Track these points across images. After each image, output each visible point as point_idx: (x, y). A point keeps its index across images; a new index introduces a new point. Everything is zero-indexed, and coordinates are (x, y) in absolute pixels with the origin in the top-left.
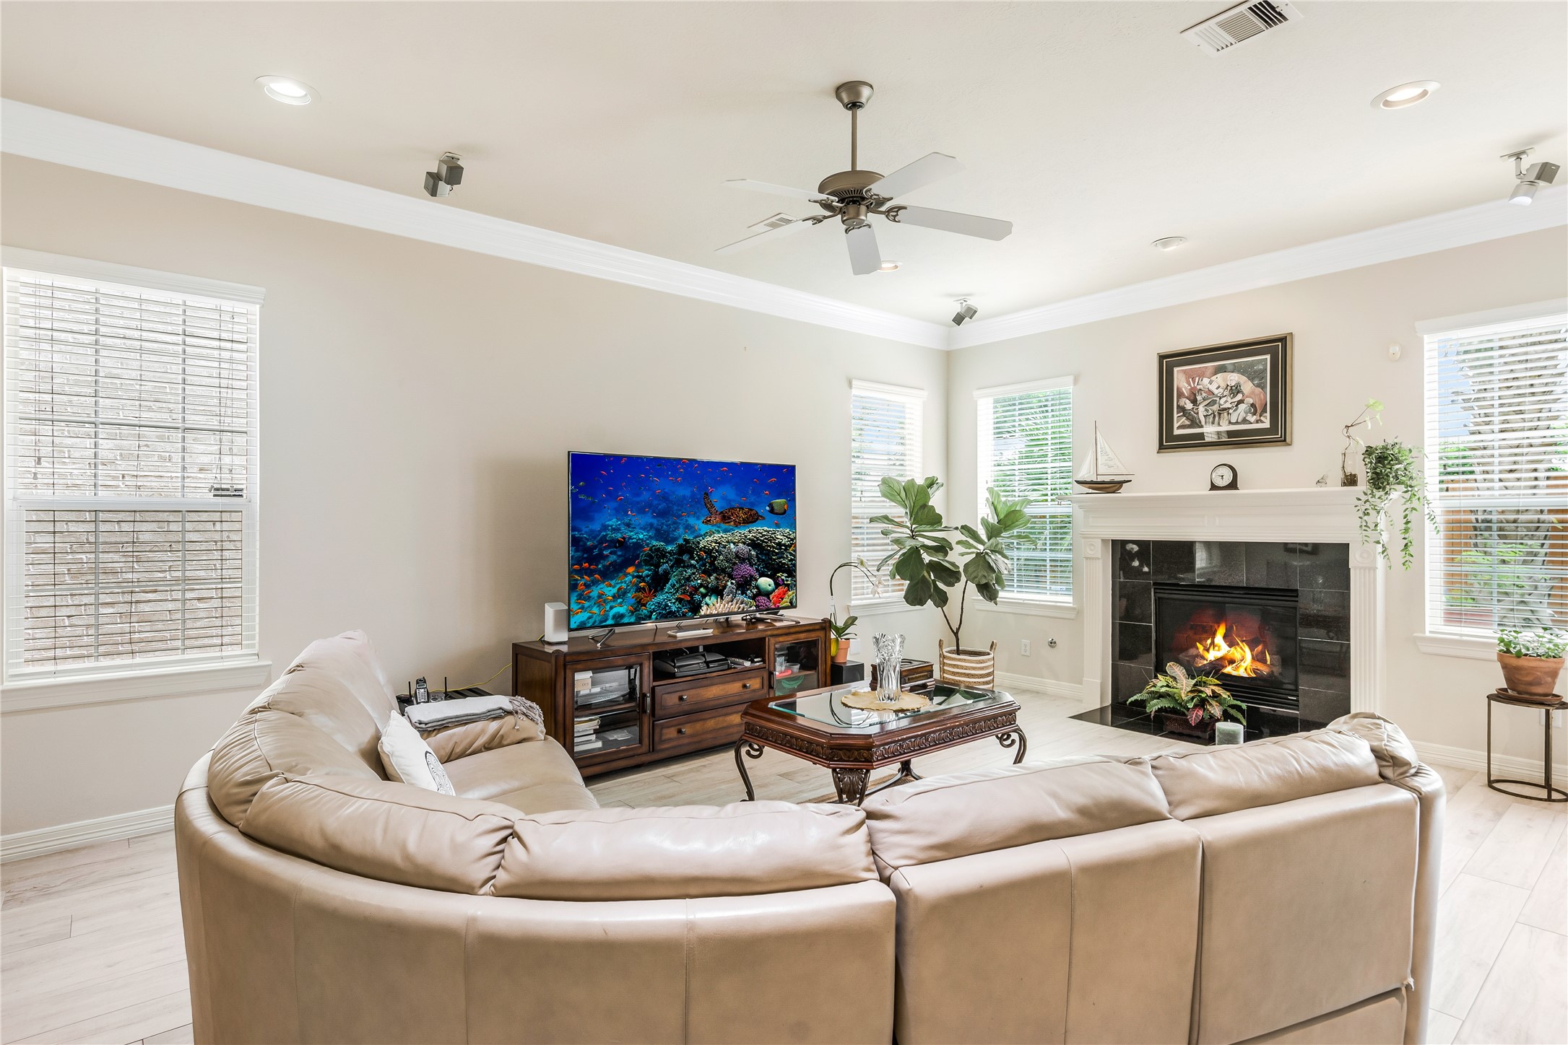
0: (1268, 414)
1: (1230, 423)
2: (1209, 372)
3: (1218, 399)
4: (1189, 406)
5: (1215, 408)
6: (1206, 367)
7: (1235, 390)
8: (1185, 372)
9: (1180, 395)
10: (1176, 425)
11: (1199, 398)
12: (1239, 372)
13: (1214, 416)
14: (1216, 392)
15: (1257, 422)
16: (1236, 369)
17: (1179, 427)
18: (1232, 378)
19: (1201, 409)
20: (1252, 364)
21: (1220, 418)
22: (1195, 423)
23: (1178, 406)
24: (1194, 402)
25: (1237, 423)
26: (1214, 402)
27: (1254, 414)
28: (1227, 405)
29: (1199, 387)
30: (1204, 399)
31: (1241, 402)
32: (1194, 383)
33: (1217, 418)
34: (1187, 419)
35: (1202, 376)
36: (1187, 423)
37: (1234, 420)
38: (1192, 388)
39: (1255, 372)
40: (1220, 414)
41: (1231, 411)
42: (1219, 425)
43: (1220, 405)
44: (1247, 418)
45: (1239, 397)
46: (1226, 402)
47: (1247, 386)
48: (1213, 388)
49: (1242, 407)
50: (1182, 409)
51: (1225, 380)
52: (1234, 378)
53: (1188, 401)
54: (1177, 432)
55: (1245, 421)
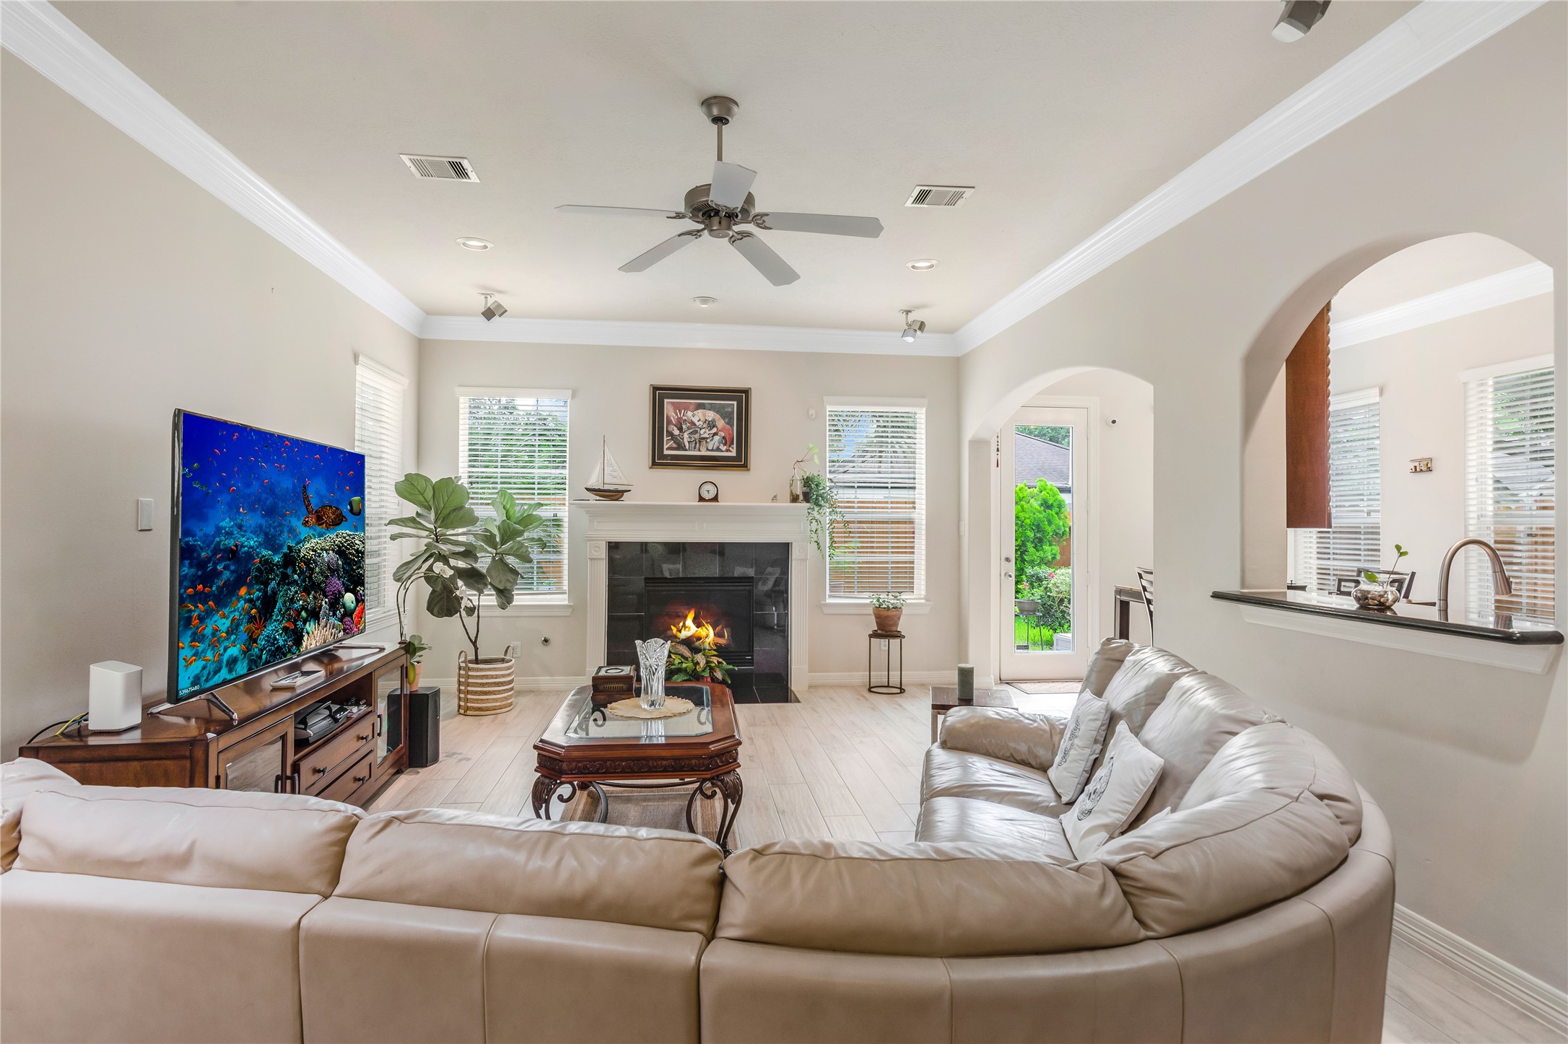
0: (735, 446)
1: (708, 450)
2: (692, 407)
3: (699, 430)
4: (676, 432)
5: (697, 436)
6: (690, 403)
7: (711, 425)
8: (673, 403)
9: (669, 422)
10: (665, 447)
11: (684, 427)
12: (714, 411)
13: (696, 443)
14: (697, 424)
15: (727, 451)
16: (712, 408)
17: (667, 449)
18: (709, 415)
19: (686, 435)
20: (724, 406)
21: (700, 444)
22: (680, 446)
23: (667, 431)
24: (680, 429)
25: (712, 450)
26: (696, 432)
27: (725, 444)
28: (706, 435)
29: (684, 418)
30: (688, 428)
31: (715, 434)
32: (680, 414)
33: (698, 445)
34: (675, 442)
35: (687, 408)
36: (675, 446)
37: (710, 448)
38: (678, 418)
39: (726, 412)
40: (700, 442)
41: (708, 440)
42: (699, 450)
43: (700, 434)
44: (720, 447)
45: (714, 430)
46: (705, 432)
47: (721, 423)
48: (695, 420)
49: (717, 438)
50: (670, 434)
51: (704, 415)
52: (711, 415)
53: (675, 428)
54: (666, 452)
55: (718, 449)
